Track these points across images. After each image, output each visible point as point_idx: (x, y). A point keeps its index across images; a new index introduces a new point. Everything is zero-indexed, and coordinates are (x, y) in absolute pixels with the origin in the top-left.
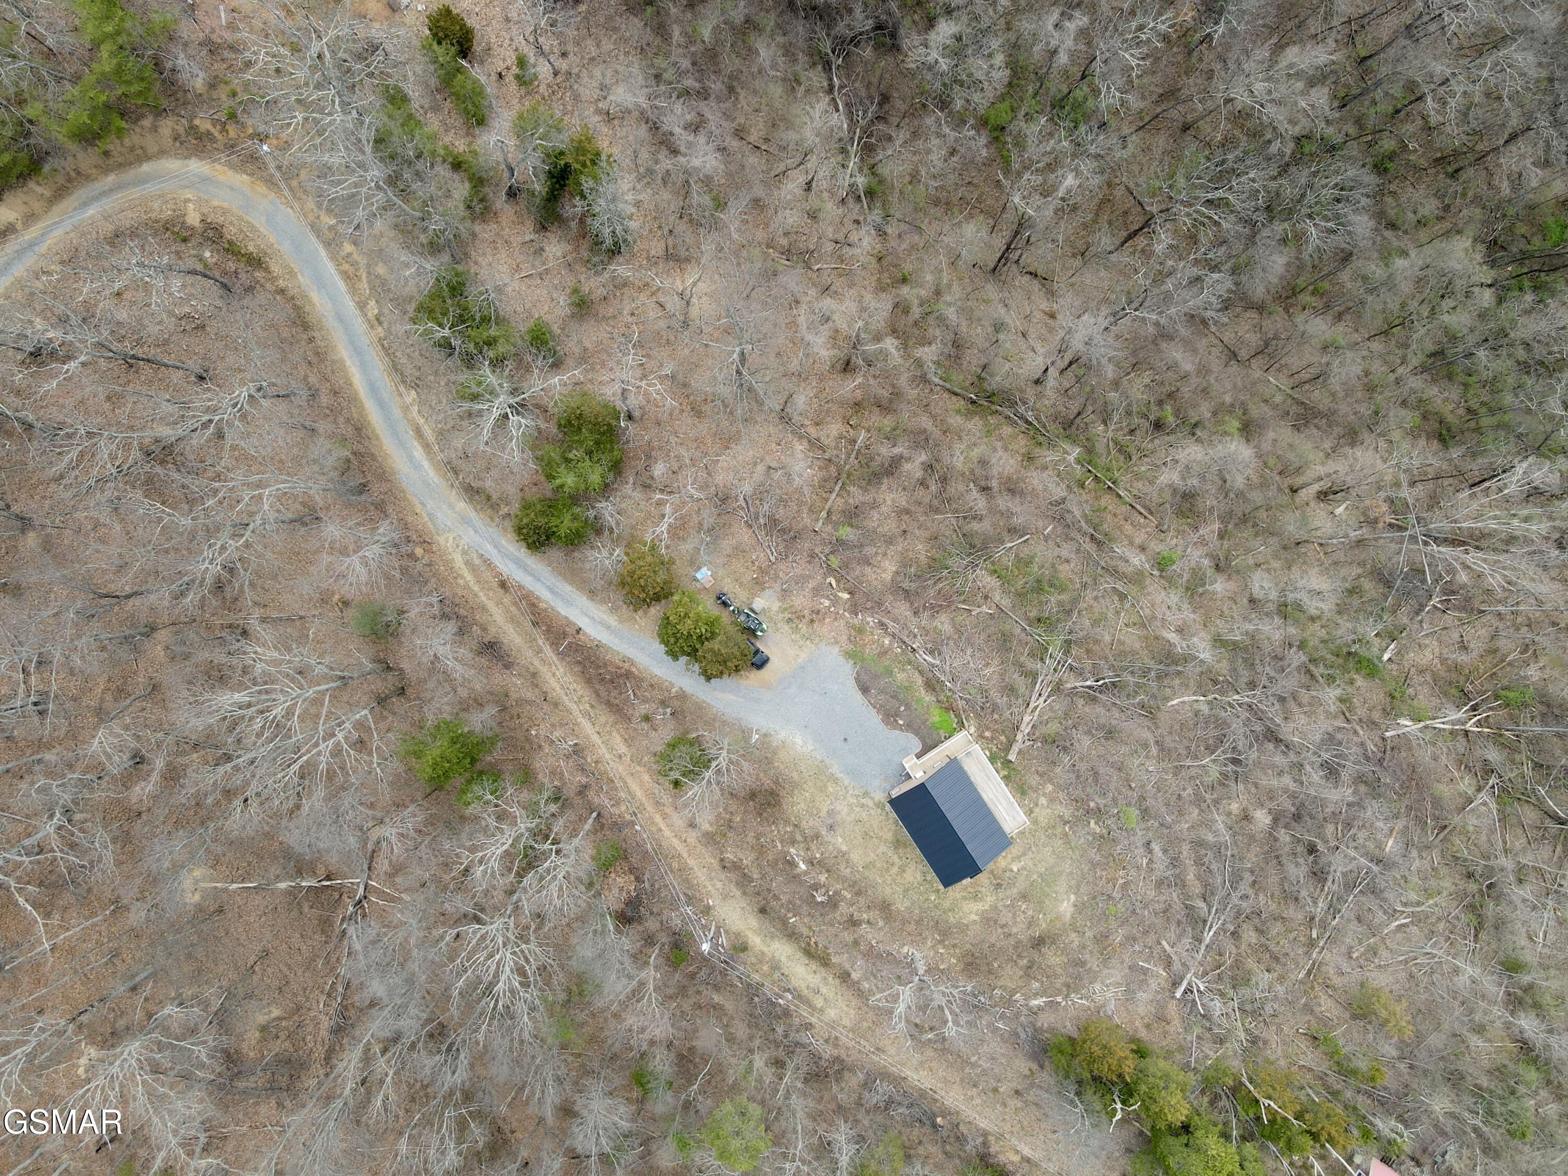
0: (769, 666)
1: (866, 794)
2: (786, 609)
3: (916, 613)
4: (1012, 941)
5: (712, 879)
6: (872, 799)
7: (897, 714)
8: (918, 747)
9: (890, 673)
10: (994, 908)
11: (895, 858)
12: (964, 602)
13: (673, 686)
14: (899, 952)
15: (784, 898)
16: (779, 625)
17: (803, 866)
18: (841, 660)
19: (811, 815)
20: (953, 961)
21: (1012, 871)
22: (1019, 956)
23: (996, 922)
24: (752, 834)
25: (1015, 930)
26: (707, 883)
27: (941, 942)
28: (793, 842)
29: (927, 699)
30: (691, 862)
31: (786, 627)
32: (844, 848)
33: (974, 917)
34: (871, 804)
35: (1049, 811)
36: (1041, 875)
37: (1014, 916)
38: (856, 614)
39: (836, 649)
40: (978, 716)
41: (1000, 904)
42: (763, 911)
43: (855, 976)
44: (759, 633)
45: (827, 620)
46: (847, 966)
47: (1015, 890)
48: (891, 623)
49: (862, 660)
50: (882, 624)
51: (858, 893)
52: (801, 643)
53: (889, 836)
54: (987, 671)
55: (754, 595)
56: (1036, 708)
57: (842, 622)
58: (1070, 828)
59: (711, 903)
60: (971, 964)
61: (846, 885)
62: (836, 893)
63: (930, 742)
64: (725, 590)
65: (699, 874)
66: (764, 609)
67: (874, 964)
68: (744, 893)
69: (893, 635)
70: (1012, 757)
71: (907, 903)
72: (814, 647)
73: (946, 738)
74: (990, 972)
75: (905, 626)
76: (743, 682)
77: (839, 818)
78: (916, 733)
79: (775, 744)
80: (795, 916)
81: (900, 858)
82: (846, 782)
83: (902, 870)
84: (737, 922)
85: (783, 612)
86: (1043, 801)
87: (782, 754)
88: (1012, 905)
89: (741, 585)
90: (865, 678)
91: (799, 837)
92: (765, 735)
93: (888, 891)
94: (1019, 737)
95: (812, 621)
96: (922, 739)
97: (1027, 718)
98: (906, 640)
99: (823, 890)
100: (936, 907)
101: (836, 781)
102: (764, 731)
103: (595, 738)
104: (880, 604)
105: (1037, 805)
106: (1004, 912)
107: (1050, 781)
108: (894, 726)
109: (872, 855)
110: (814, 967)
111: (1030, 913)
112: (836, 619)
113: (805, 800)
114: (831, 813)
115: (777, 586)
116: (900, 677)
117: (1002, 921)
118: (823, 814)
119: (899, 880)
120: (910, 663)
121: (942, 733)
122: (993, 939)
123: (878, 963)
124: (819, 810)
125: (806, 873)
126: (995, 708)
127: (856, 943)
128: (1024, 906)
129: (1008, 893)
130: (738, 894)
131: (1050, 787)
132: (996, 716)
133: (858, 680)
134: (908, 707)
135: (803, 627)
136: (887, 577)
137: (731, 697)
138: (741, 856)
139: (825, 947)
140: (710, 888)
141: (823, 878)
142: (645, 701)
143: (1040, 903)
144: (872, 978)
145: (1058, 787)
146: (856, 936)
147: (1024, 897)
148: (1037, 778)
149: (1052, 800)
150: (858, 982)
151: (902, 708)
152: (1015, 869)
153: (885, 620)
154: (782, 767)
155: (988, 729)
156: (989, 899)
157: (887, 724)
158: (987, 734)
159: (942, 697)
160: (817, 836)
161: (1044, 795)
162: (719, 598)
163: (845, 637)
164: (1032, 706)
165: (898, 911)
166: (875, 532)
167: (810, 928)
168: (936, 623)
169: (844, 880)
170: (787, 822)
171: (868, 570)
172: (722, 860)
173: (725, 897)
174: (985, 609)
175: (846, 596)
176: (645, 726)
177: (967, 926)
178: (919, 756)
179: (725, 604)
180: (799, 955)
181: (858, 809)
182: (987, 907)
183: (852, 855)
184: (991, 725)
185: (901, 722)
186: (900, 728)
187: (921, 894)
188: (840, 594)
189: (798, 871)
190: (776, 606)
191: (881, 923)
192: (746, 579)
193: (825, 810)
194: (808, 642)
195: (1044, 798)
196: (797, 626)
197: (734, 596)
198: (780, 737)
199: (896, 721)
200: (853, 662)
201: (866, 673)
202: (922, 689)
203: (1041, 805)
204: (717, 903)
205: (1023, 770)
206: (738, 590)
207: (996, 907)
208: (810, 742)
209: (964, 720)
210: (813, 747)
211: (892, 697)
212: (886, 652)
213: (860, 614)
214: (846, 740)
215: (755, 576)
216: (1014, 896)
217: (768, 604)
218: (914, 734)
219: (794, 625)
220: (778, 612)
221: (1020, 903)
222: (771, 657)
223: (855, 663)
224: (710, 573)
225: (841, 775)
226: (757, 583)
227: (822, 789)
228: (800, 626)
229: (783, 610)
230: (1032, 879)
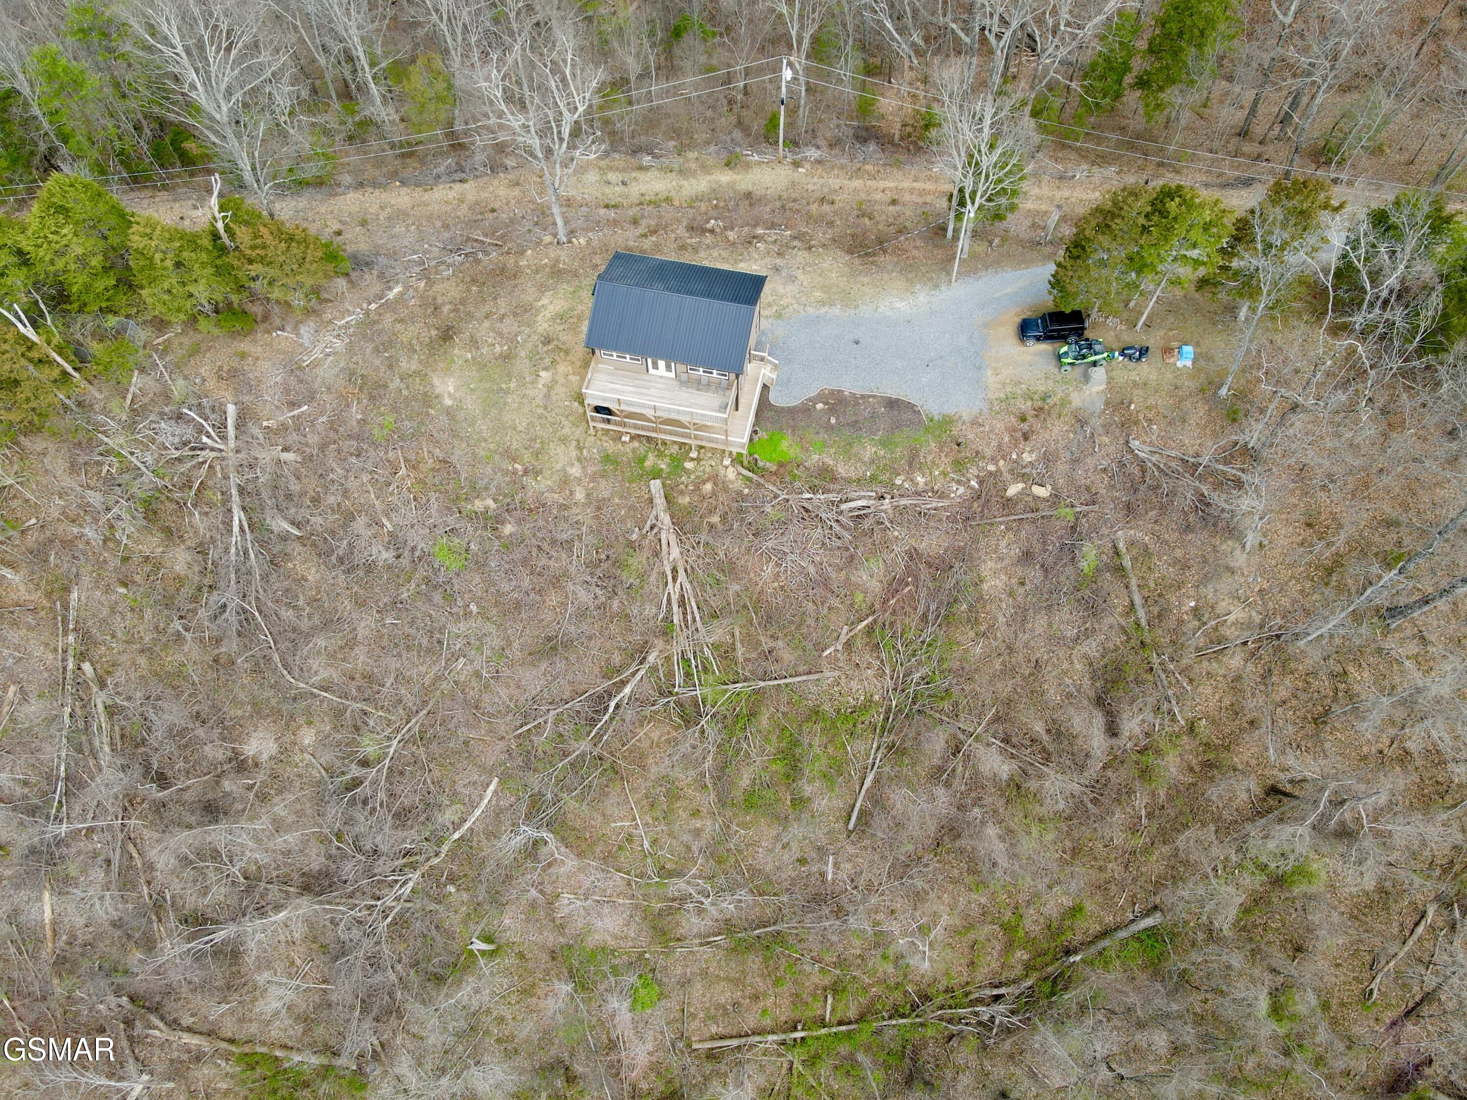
0: (1014, 336)
1: (779, 316)
2: (1062, 405)
3: (915, 554)
4: (478, 315)
5: (823, 186)
7: (832, 410)
8: (775, 398)
9: (883, 444)
14: (587, 236)
15: (744, 208)
16: (1050, 383)
17: (761, 231)
18: (950, 410)
19: (807, 264)
20: (522, 263)
21: (546, 369)
22: (456, 311)
23: (515, 315)
25: (486, 324)
26: (822, 180)
27: (553, 267)
28: (795, 238)
29: (815, 457)
30: (857, 183)
31: (1041, 389)
33: (545, 301)
35: (558, 466)
36: (507, 392)
37: (500, 334)
38: (980, 480)
39: (965, 417)
41: (527, 330)
42: (748, 196)
45: (1007, 438)
46: (620, 211)
47: (523, 354)
48: (935, 502)
49: (927, 429)
50: (942, 496)
51: (682, 248)
52: (1009, 389)
54: (769, 570)
56: (674, 579)
57: (988, 452)
58: (515, 472)
59: (800, 170)
60: (502, 272)
62: (704, 236)
63: (767, 413)
64: (1144, 362)
65: (837, 181)
66: (1085, 381)
67: (598, 221)
69: (919, 494)
70: (656, 485)
72: (991, 397)
73: (755, 432)
74: (474, 280)
77: (779, 281)
78: (791, 411)
79: (918, 286)
80: (716, 207)
82: (810, 310)
84: (759, 175)
85: (1062, 399)
86: (575, 471)
87: (901, 285)
88: (512, 341)
89: (1135, 384)
90: (906, 416)
91: (795, 244)
92: (936, 286)
94: (667, 521)
95: (1022, 421)
96: (780, 411)
97: (675, 552)
98: (903, 501)
99: (718, 230)
101: (822, 303)
102: (943, 288)
104: (966, 520)
105: (579, 460)
106: (515, 328)
107: (585, 505)
108: (821, 397)
110: (648, 197)
111: (485, 350)
112: (999, 447)
113: (830, 270)
114: (792, 279)
115: (1097, 423)
117: (507, 321)
118: (799, 273)
120: (873, 478)
121: (764, 435)
122: (502, 301)
123: (595, 224)
124: (805, 272)
125: (751, 230)
127: (635, 223)
128: (497, 350)
129: (529, 345)
130: (785, 194)
131: (580, 496)
133: (911, 407)
134: (830, 428)
135: (1026, 406)
136: (988, 566)
137: (1009, 290)
138: (825, 208)
139: (659, 207)
140: (815, 180)
141: (731, 236)
143: (482, 367)
144: (587, 214)
145: (569, 506)
146: (642, 226)
147: (507, 357)
149: (565, 481)
150: (594, 209)
151: (833, 421)
152: (543, 374)
154: (886, 276)
155: (713, 494)
156: (545, 325)
157: (832, 392)
158: (708, 487)
159: (800, 474)
160: (780, 255)
161: (579, 480)
162: (1140, 350)
163: (970, 437)
164: (682, 576)
166: (1049, 609)
167: (692, 206)
168: (881, 566)
169: (709, 247)
170: (823, 246)
171: (1014, 551)
172: (833, 203)
173: (794, 184)
174: (837, 648)
175: (1012, 492)
177: (543, 293)
178: (765, 387)
180: (672, 195)
182: (539, 318)
184: (712, 502)
185: (820, 406)
186: (814, 400)
188: (1021, 486)
189: (760, 227)
190: (1076, 400)
191: (631, 243)
192: (1138, 396)
193: (801, 277)
194: (1002, 396)
195: (577, 475)
196: (1032, 399)
197: (1129, 367)
198: (923, 295)
199: (825, 404)
200: (936, 418)
201: (910, 420)
202: (831, 462)
203: (573, 464)
204: (796, 175)
205: (628, 488)
206: (1134, 376)
207: (529, 326)
208: (889, 313)
209: (750, 474)
210: (880, 310)
211: (856, 422)
212: (910, 465)
213: (977, 486)
214: (857, 343)
215: (1132, 407)
216: (519, 348)
217: (1088, 393)
218: (794, 407)
219: (1036, 397)
220: (1068, 395)
221: (505, 348)
222: (1023, 349)
223: (932, 420)
224: (1179, 364)
225: (823, 311)
226: (1122, 403)
227: (825, 289)
228: (1029, 403)
229: (1065, 402)
230: (514, 380)
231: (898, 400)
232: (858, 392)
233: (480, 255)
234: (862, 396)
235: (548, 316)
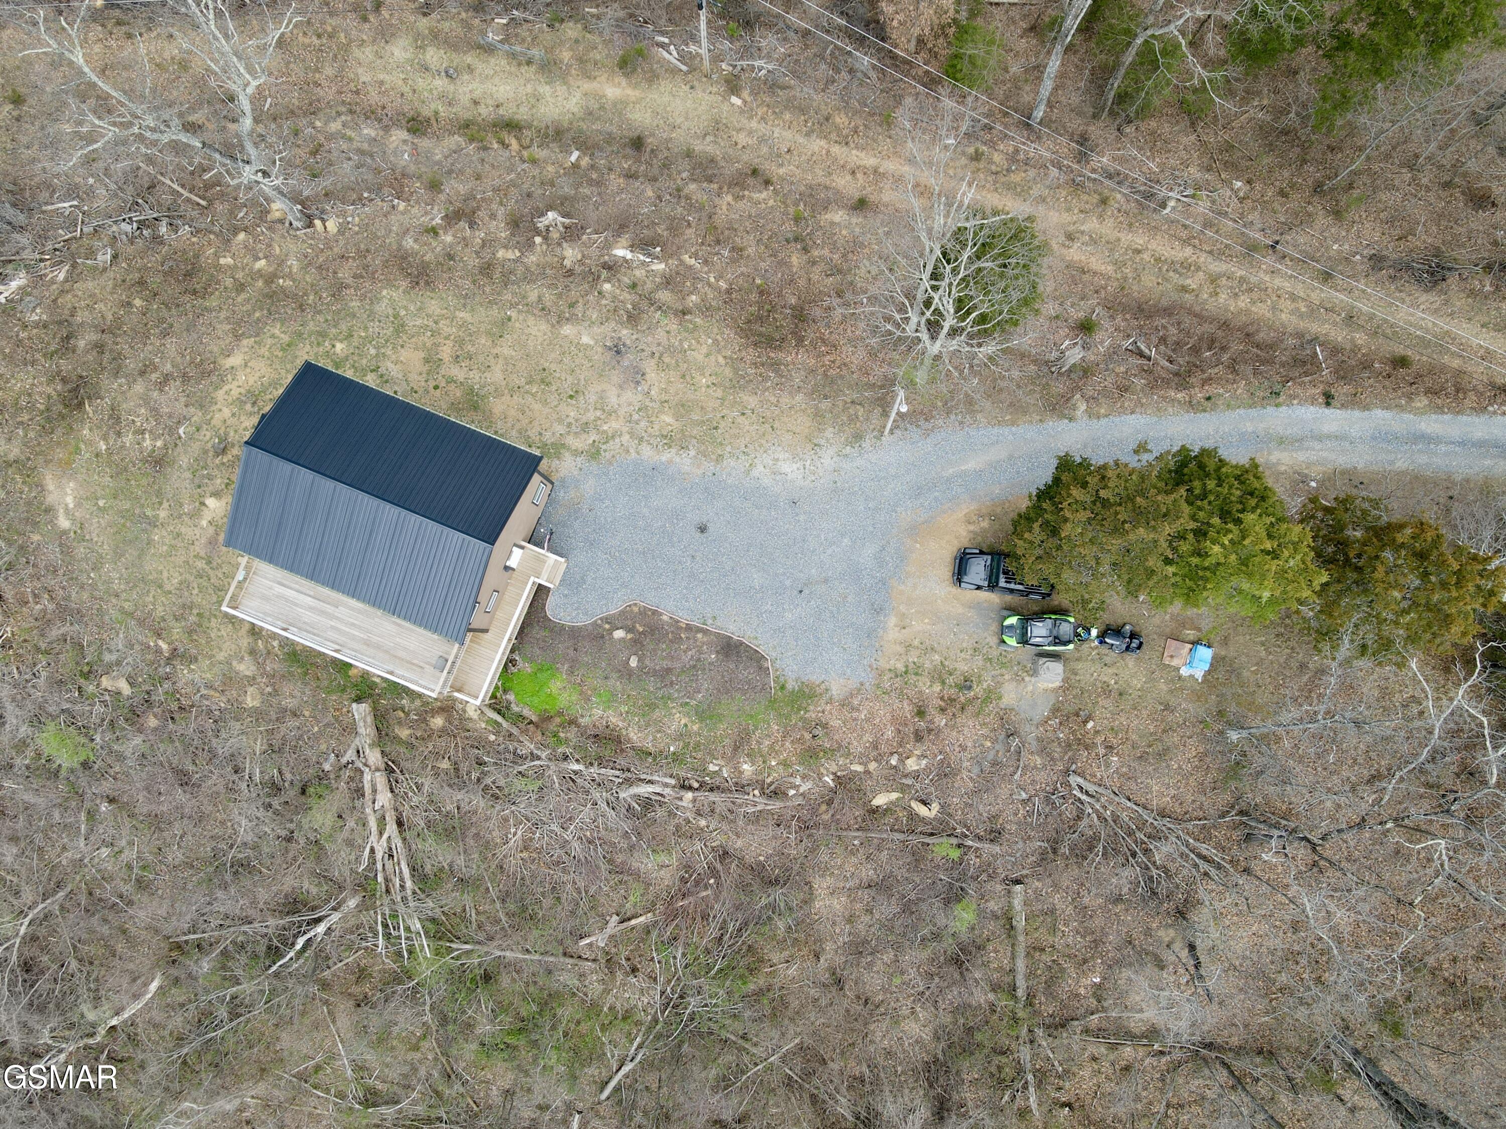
0: (946, 570)
1: (594, 453)
2: (987, 700)
3: (724, 855)
4: (131, 364)
5: (762, 140)
6: (576, 453)
7: (636, 644)
8: (553, 608)
9: (702, 715)
10: (204, 404)
11: (459, 373)
12: (647, 930)
13: (1090, 414)
14: (343, 214)
15: (615, 181)
16: (979, 661)
17: (621, 252)
18: (814, 677)
19: (669, 349)
20: (224, 261)
21: (216, 494)
22: (100, 347)
23: (186, 378)
24: (751, 251)
25: (139, 387)
26: (762, 128)
27: (270, 279)
28: (668, 282)
29: (598, 712)
30: (817, 145)
31: (963, 667)
32: (567, 330)
33: (235, 360)
34: (576, 443)
35: (221, 656)
36: (153, 523)
37: (155, 412)
38: (837, 778)
39: (837, 689)
40: (480, 743)
41: (197, 416)
42: (637, 143)
43: (399, 135)
44: (1013, 620)
45: (889, 733)
46: (425, 143)
47: (184, 461)
48: (762, 804)
49: (772, 702)
50: (777, 793)
51: (487, 269)
52: (913, 658)
53: (498, 406)
54: (517, 835)
55: (1067, 686)
57: (857, 748)
58: (158, 651)
59: (735, 100)
60: (188, 275)
61: (520, 270)
62: (531, 245)
63: (537, 632)
64: (1130, 659)
65: (788, 134)
66: (1034, 673)
67: (377, 171)
68: (689, 154)
69: (741, 788)
70: (361, 711)
71: (382, 308)
72: (883, 664)
73: (510, 662)
74: (141, 283)
75: (729, 816)
76: (967, 507)
77: (616, 377)
78: (575, 633)
79: (829, 433)
80: (575, 166)
81: (451, 381)
82: (647, 452)
83: (432, 361)
84: (666, 98)
85: (989, 691)
86: (246, 668)
87: (803, 423)
88: (172, 431)
89: (1106, 691)
90: (746, 673)
91: (664, 296)
92: (858, 437)
93: (434, 306)
94: (374, 757)
95: (921, 713)
96: (557, 630)
97: (384, 798)
98: (713, 797)
99: (555, 235)
100: (323, 335)
101: (668, 440)
102: (867, 444)
103: (1139, 240)
104: (805, 827)
105: (252, 652)
106: (179, 408)
107: (258, 715)
108: (624, 619)
109: (507, 351)
110: (483, 111)
111: (128, 439)
112: (875, 746)
113: (701, 369)
114: (637, 376)
115: (1031, 734)
116: (678, 720)
117: (172, 389)
118: (649, 366)
119: (426, 339)
120: (676, 758)
121: (524, 666)
122: (171, 345)
123: (369, 177)
124: (662, 366)
125: (608, 246)
126: (456, 779)
127: (434, 186)
128: (147, 443)
129: (196, 447)
130: (699, 147)
131: (251, 700)
132: (445, 765)
133: (756, 658)
134: (627, 673)
135: (931, 690)
136: (821, 884)
137: (972, 464)
138: (741, 205)
139: (485, 149)
140: (754, 124)
141: (571, 254)
142: (1113, 353)
143: (120, 471)
144: (365, 146)
145: (238, 712)
146: (442, 197)
147: (159, 462)
148: (289, 703)
149: (230, 680)
150: (386, 129)
151: (633, 662)
152: (211, 502)
153: (775, 805)
154: (786, 400)
155: (443, 732)
156: (227, 412)
157: (643, 612)
158: (438, 722)
159: (572, 734)
160: (633, 319)
161: (252, 680)
162: (1133, 636)
163: (835, 723)
164: (391, 828)
165: (390, 284)
166: (898, 948)
167: (534, 161)
168: (673, 860)
169: (529, 277)
170: (706, 309)
171: (868, 873)
172: (767, 182)
173: (717, 127)
174: (600, 940)
175: (880, 800)
176: (1077, 314)
177: (238, 337)
178: (541, 592)
179: (1111, 631)
180: (523, 114)
181: (591, 416)
182: (220, 394)
183: (544, 326)
184: (442, 743)
185: (619, 634)
186: (613, 622)
187: (368, 340)
188: (894, 796)
189: (624, 240)
190: (1010, 695)
191: (409, 243)
192: (1104, 710)
193: (651, 376)
194: (900, 667)
195: (248, 673)
196: (943, 683)
197: (1108, 660)
198: (831, 451)
199: (629, 630)
200: (789, 686)
201: (749, 682)
202: (621, 724)
203: (242, 658)
204: (725, 107)
205: (324, 700)
206: (1108, 676)
207: (202, 407)
208: (766, 481)
209: (499, 719)
210: (755, 473)
211: (669, 670)
212: (736, 749)
213: (832, 784)
214: (703, 529)
215: (1090, 725)
216: (180, 449)
217: (1030, 688)
218: (580, 629)
219: (950, 680)
220: (999, 684)
221: (159, 444)
222: (955, 590)
223: (783, 687)
224: (1184, 672)
225: (665, 457)
226: (1077, 715)
227: (682, 409)
228: (937, 688)
229: (991, 695)
230: (166, 505)
231: (742, 643)
232: (685, 618)
233: (163, 229)
234: (689, 628)
235: (235, 393)
